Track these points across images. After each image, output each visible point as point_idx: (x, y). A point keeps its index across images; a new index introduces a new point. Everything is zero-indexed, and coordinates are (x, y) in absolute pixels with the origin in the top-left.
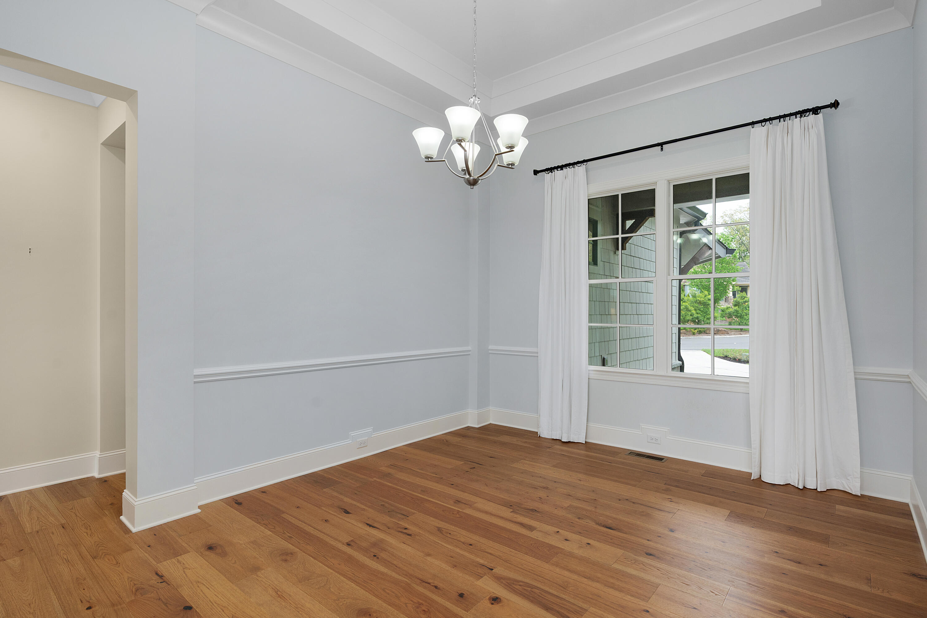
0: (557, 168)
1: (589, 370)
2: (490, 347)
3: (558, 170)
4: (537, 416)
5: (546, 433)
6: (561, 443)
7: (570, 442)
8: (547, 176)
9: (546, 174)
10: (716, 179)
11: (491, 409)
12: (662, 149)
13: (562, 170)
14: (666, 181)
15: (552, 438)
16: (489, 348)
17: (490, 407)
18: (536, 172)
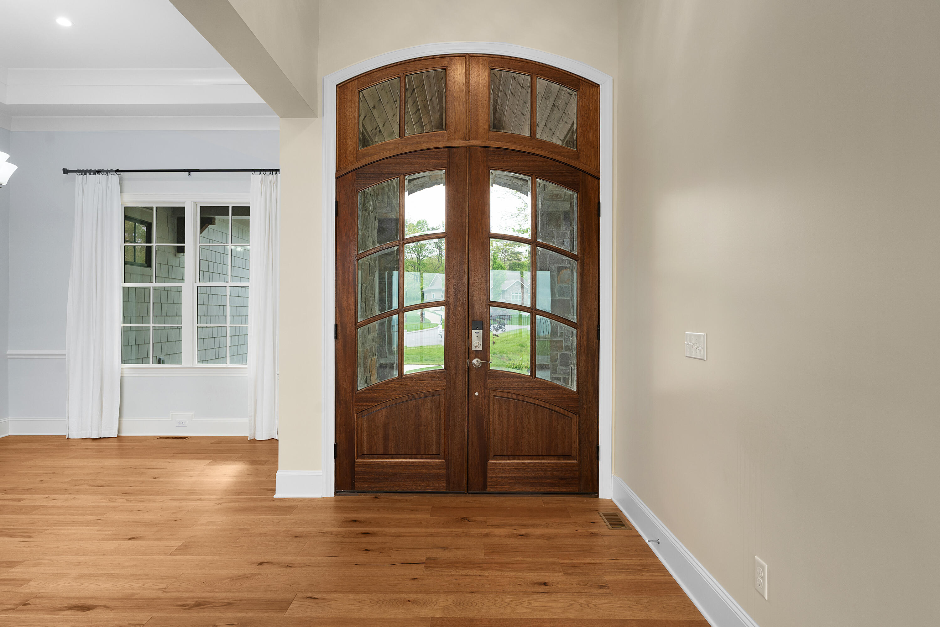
0: (90, 171)
1: (122, 368)
2: (9, 352)
3: (90, 174)
4: (65, 420)
5: (75, 434)
6: (91, 440)
7: (101, 438)
8: (79, 178)
9: (77, 176)
10: (232, 207)
11: (9, 420)
12: (189, 175)
13: (95, 175)
14: (193, 202)
15: (82, 438)
16: (7, 353)
17: (9, 418)
18: (66, 171)
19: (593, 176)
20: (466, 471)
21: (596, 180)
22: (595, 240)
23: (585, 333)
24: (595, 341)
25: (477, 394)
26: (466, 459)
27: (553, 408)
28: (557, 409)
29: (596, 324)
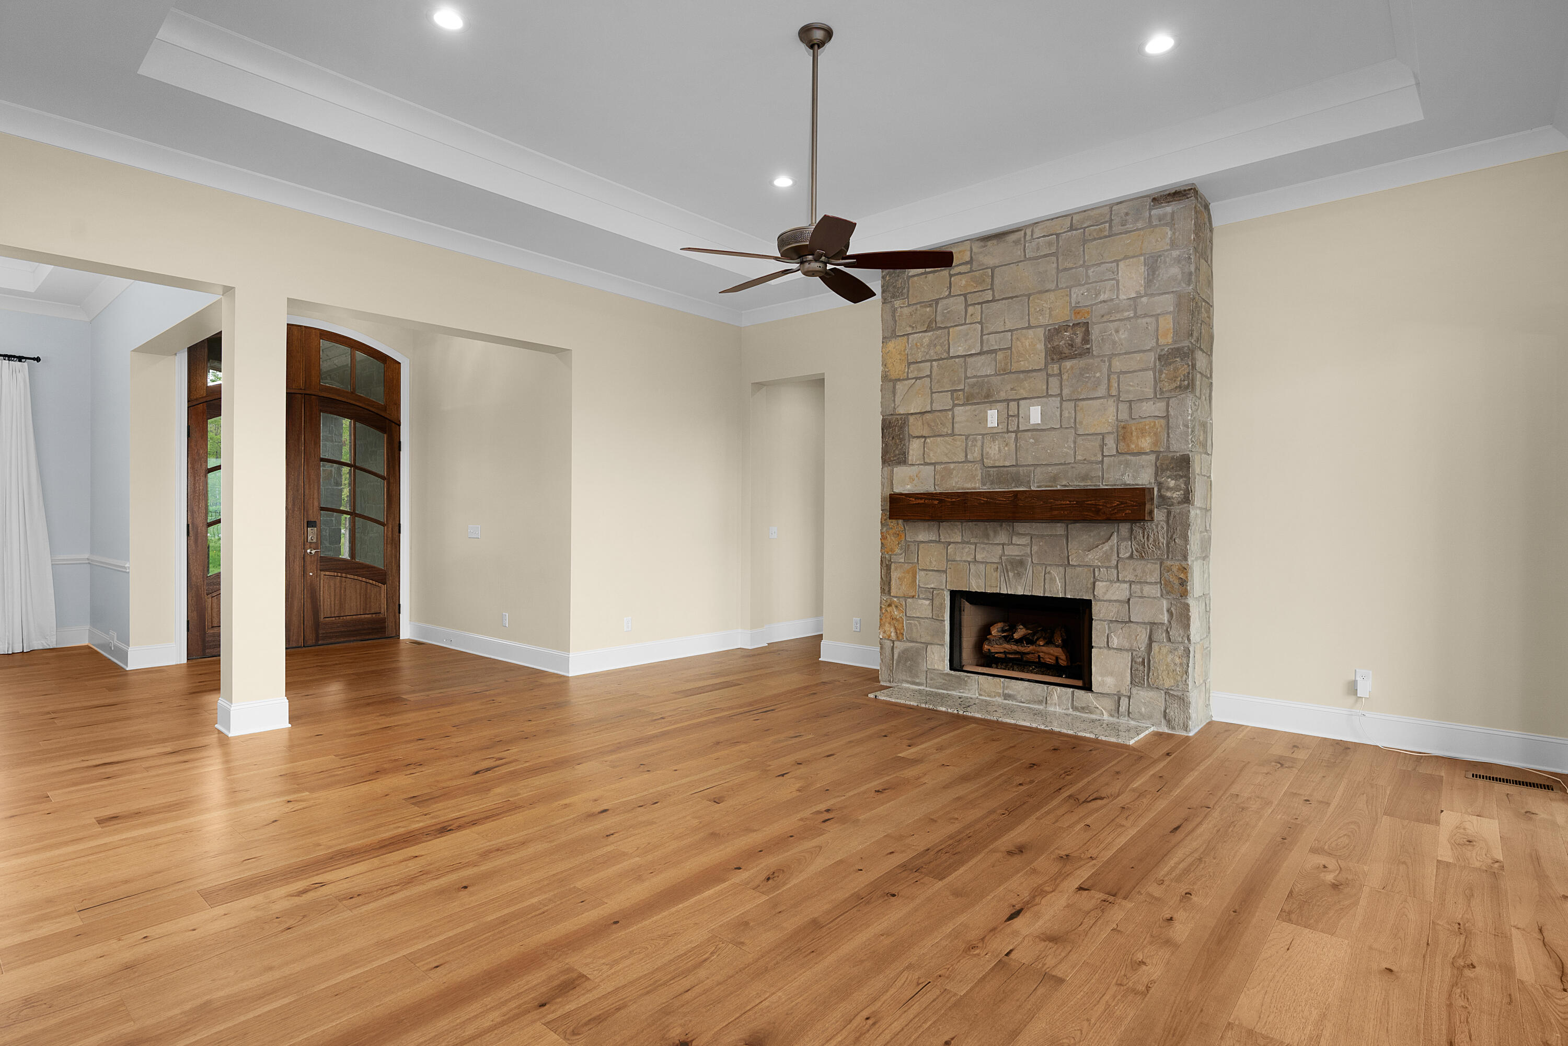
19: (397, 424)
20: (302, 630)
21: (398, 427)
22: (397, 467)
23: (390, 529)
24: (397, 534)
25: (311, 574)
26: (302, 622)
27: (368, 581)
28: (371, 581)
29: (398, 523)
